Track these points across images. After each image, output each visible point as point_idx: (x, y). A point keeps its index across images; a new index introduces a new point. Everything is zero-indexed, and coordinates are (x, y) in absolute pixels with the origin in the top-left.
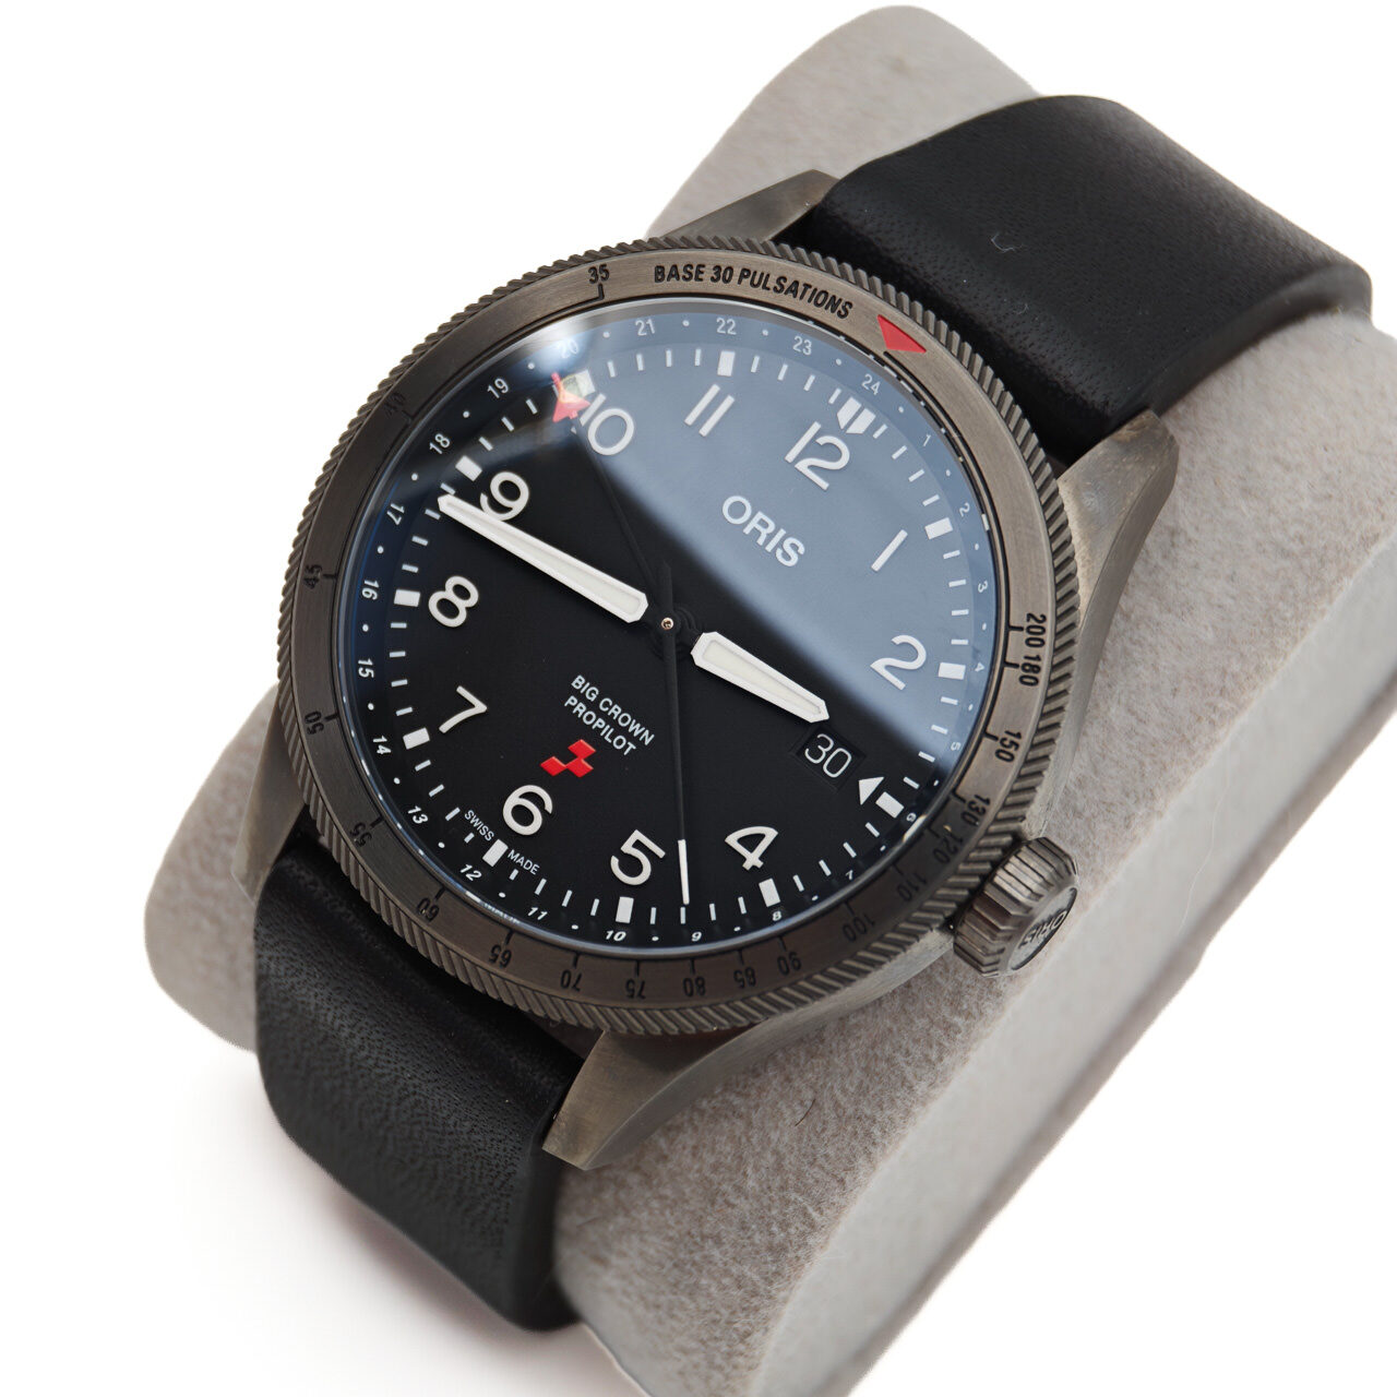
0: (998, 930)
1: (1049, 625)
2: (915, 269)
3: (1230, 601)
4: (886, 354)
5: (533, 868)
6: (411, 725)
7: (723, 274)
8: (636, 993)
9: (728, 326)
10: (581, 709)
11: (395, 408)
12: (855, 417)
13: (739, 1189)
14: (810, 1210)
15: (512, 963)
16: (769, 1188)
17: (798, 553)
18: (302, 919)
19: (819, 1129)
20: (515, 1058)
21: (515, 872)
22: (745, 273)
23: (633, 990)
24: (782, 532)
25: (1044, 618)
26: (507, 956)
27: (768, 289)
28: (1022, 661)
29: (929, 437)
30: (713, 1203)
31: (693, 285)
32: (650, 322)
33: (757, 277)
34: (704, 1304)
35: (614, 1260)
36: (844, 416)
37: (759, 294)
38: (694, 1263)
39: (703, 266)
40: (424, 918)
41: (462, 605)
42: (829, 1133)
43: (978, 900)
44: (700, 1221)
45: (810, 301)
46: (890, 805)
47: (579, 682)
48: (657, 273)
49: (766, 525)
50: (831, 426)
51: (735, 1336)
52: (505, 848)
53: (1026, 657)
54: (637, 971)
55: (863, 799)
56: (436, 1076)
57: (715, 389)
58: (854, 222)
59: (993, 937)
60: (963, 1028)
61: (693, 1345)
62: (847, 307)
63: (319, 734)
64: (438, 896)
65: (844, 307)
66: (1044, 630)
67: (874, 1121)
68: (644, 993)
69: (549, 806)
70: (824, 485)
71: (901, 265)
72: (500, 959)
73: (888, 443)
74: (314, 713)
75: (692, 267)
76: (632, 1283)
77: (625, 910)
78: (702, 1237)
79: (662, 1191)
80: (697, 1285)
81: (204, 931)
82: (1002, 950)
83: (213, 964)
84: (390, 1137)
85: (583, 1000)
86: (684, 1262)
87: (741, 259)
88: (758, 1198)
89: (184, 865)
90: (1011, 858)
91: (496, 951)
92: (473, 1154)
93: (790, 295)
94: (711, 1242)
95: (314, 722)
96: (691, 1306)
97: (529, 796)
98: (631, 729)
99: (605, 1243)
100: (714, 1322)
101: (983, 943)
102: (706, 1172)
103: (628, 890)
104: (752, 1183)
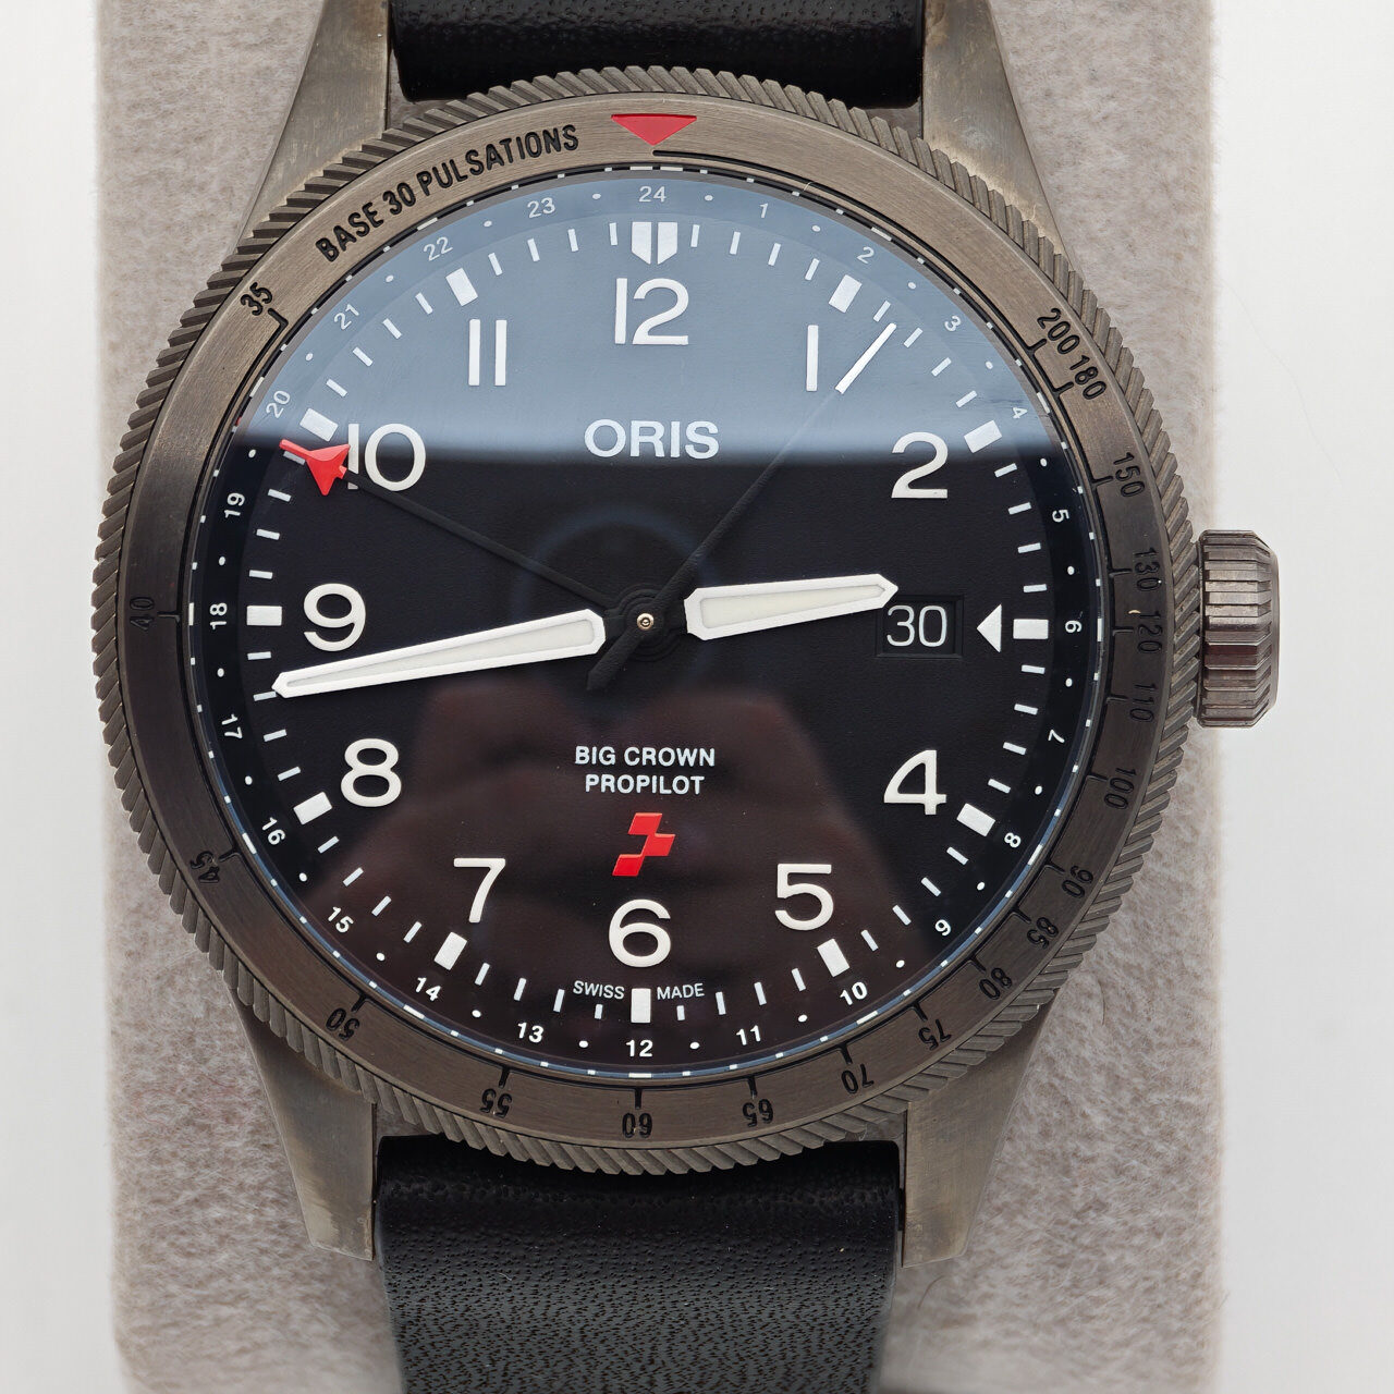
0: (1253, 672)
1: (1068, 316)
2: (564, 20)
3: (1112, 104)
4: (656, 153)
5: (696, 990)
6: (432, 941)
7: (399, 198)
8: (938, 1040)
9: (439, 248)
10: (608, 782)
11: (146, 617)
12: (655, 239)
13: (1089, 1137)
14: (1185, 1099)
15: (776, 1111)
16: (1120, 1110)
17: (712, 435)
18: (453, 1235)
19: (1129, 1009)
20: (817, 1200)
21: (681, 1009)
22: (424, 178)
23: (932, 1038)
24: (676, 426)
25: (1056, 310)
26: (765, 1108)
27: (466, 177)
28: (1072, 375)
29: (765, 206)
30: (1067, 1171)
31: (377, 236)
32: (349, 307)
33: (442, 172)
34: (1124, 1282)
35: (977, 1310)
36: (641, 249)
37: (459, 191)
38: (1086, 1248)
39: (370, 204)
40: (638, 1136)
41: (383, 770)
42: (1141, 1005)
43: (1210, 659)
44: (1064, 1201)
45: (523, 157)
46: (1032, 629)
47: (582, 754)
48: (324, 250)
49: (652, 431)
50: (639, 271)
51: (1184, 1288)
52: (649, 991)
53: (1072, 368)
54: (923, 1016)
55: (996, 643)
56: (730, 1283)
57: (475, 325)
58: (454, 17)
59: (1252, 684)
60: (1194, 784)
61: (1132, 1331)
62: (570, 132)
63: (358, 1032)
64: (638, 1103)
65: (566, 136)
66: (1068, 325)
67: (1179, 953)
68: (946, 1033)
69: (662, 912)
70: (683, 340)
71: (546, 27)
72: (760, 1117)
73: (715, 243)
74: (335, 1013)
75: (358, 215)
76: (1015, 1319)
77: (833, 957)
78: (1078, 1215)
79: (997, 1202)
80: (1103, 1269)
81: (227, 1320)
82: (1268, 690)
83: (258, 1346)
84: (659, 1378)
85: (881, 1089)
86: (1071, 1255)
87: (404, 166)
88: (1115, 1130)
89: (154, 1267)
90: (1209, 587)
91: (750, 1111)
92: (806, 1329)
93: (496, 165)
94: (1092, 1214)
95: (342, 1023)
96: (1110, 1293)
97: (631, 917)
98: (682, 763)
99: (956, 1301)
100: (1149, 1290)
101: (1241, 697)
102: (1037, 1146)
103: (821, 934)
104: (1098, 1120)
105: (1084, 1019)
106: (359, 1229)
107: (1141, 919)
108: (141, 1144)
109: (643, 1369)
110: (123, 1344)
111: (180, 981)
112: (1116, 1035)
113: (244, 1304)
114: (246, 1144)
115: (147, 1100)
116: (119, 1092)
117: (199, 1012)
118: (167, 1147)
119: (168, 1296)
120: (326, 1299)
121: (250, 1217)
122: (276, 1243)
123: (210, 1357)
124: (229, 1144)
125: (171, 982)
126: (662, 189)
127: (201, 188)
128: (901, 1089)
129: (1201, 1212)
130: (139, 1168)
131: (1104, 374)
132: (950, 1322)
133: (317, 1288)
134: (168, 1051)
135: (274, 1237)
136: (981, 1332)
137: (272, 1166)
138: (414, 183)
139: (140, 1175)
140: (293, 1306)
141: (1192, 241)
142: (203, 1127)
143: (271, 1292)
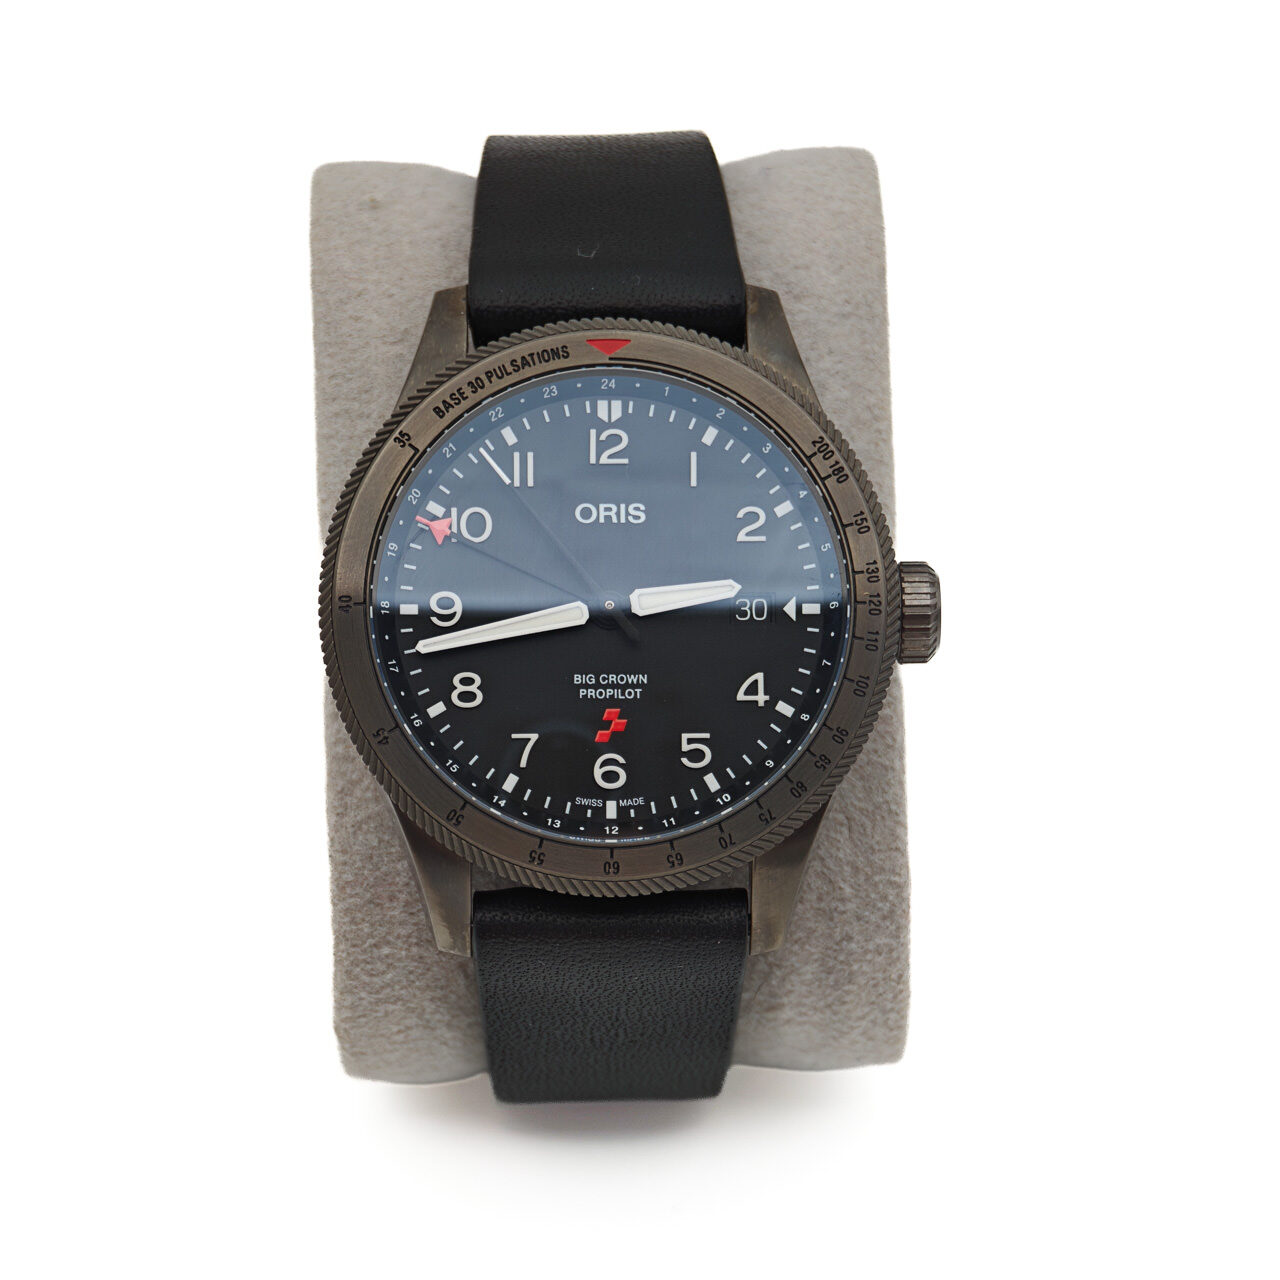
0: (929, 629)
1: (827, 441)
2: (559, 303)
3: (840, 366)
4: (611, 359)
5: (640, 801)
6: (500, 778)
7: (476, 385)
8: (769, 819)
9: (497, 413)
10: (591, 693)
11: (347, 606)
12: (610, 410)
13: (843, 900)
14: (893, 878)
15: (684, 861)
16: (859, 885)
17: (642, 511)
18: (514, 939)
19: (862, 832)
20: (705, 916)
21: (632, 811)
22: (489, 375)
23: (766, 819)
24: (623, 506)
25: (821, 438)
26: (679, 857)
27: (511, 373)
28: (830, 471)
29: (667, 388)
30: (831, 919)
31: (465, 405)
32: (451, 445)
33: (498, 372)
35: (785, 1000)
36: (602, 414)
37: (508, 380)
38: (842, 962)
39: (460, 389)
40: (612, 874)
41: (473, 688)
42: (869, 831)
43: (904, 621)
44: (830, 936)
45: (540, 362)
46: (812, 609)
47: (577, 679)
48: (437, 413)
49: (610, 509)
50: (602, 426)
51: (893, 984)
52: (615, 802)
53: (831, 467)
54: (761, 807)
55: (793, 616)
56: (660, 964)
57: (517, 455)
58: (501, 303)
59: (927, 636)
61: (866, 1010)
62: (565, 350)
63: (464, 822)
64: (612, 856)
65: (563, 351)
66: (827, 445)
68: (773, 817)
69: (622, 760)
70: (625, 461)
71: (548, 307)
72: (676, 862)
73: (641, 410)
74: (451, 812)
75: (454, 394)
76: (804, 1005)
77: (712, 783)
78: (837, 944)
79: (795, 937)
80: (851, 973)
81: (393, 1012)
82: (935, 640)
83: (408, 1028)
84: (621, 1031)
85: (740, 847)
86: (834, 967)
87: (478, 369)
88: (856, 896)
89: (354, 983)
90: (904, 585)
91: (671, 859)
92: (699, 994)
93: (527, 367)
94: (845, 943)
95: (455, 817)
96: (855, 988)
97: (604, 764)
98: (630, 682)
99: (773, 995)
100: (875, 986)
101: (923, 643)
102: (816, 906)
103: (705, 770)
104: (848, 890)
105: (839, 837)
106: (464, 938)
107: (867, 785)
108: (345, 914)
109: (612, 1024)
110: (337, 1029)
111: (365, 827)
112: (856, 846)
113: (400, 1003)
114: (401, 912)
115: (348, 890)
116: (334, 887)
117: (375, 844)
118: (360, 915)
119: (361, 999)
120: (444, 999)
121: (403, 953)
122: (416, 967)
123: (382, 1035)
124: (392, 913)
125: (360, 828)
126: (613, 381)
127: (368, 417)
128: (750, 848)
129: (902, 940)
130: (344, 927)
131: (847, 471)
132: (772, 1008)
133: (439, 993)
134: (359, 864)
135: (416, 964)
136: (787, 1013)
137: (415, 924)
138: (483, 377)
139: (345, 931)
140: (426, 1003)
141: (884, 436)
142: (378, 905)
143: (415, 996)
